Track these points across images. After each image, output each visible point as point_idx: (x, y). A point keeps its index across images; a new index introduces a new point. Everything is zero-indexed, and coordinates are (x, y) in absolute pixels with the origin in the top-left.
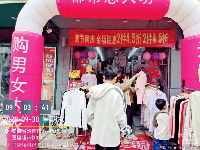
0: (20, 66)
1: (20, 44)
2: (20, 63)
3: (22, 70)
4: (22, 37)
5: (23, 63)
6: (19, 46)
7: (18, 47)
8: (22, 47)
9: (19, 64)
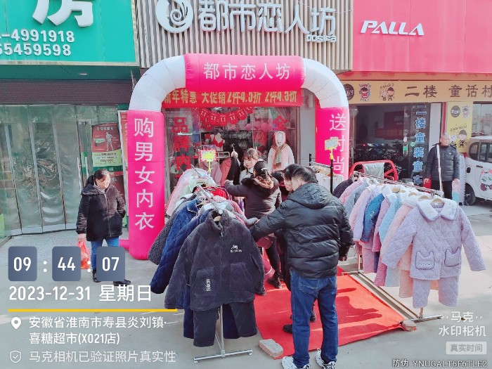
0: (146, 153)
1: (144, 127)
2: (146, 149)
3: (148, 157)
4: (147, 119)
5: (149, 149)
6: (144, 129)
7: (142, 130)
8: (147, 130)
9: (144, 150)
